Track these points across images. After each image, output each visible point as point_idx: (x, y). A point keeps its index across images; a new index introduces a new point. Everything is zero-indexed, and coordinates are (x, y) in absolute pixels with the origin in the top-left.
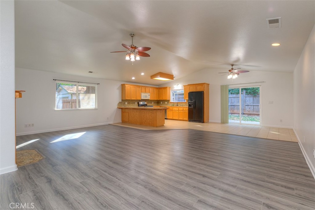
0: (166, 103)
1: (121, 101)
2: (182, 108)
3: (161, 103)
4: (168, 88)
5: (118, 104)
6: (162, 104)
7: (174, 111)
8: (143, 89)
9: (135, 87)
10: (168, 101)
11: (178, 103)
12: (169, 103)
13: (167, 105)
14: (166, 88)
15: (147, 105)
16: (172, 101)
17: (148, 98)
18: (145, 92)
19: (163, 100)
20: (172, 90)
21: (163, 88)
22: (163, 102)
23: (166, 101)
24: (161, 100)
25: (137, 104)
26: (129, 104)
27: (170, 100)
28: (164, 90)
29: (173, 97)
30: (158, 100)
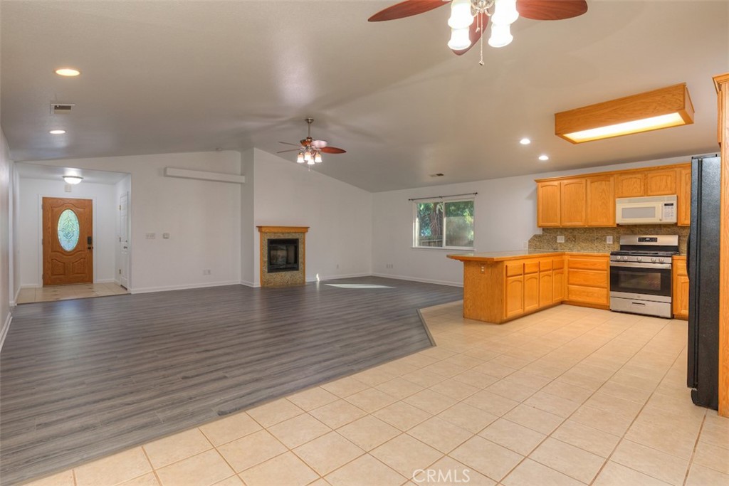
1: (540, 232)
5: (529, 242)
8: (633, 183)
9: (584, 180)
17: (661, 220)
18: (639, 194)
25: (614, 244)
26: (573, 242)
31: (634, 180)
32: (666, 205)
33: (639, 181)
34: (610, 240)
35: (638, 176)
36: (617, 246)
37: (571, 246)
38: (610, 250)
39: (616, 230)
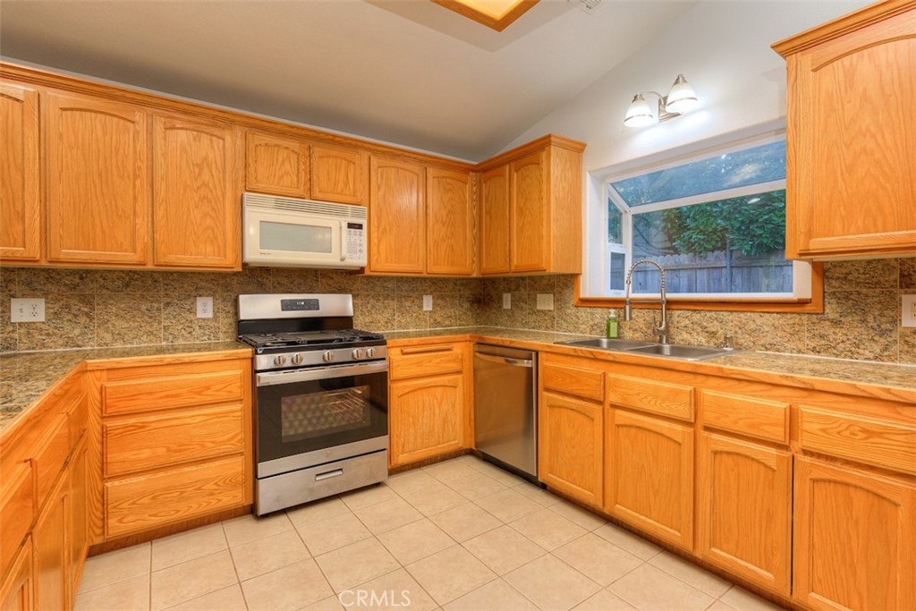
0: (546, 303)
2: (777, 405)
3: (507, 305)
4: (553, 149)
6: (511, 314)
7: (622, 416)
8: (280, 161)
9: (139, 114)
10: (568, 280)
11: (670, 303)
12: (571, 310)
13: (550, 321)
14: (531, 154)
15: (359, 325)
16: (596, 282)
17: (342, 260)
18: (296, 192)
19: (523, 279)
20: (600, 179)
21: (508, 162)
22: (517, 293)
23: (545, 282)
24: (505, 279)
25: (215, 318)
26: (83, 320)
27: (581, 278)
28: (515, 174)
29: (617, 249)
30: (474, 275)
31: (283, 154)
32: (351, 226)
33: (293, 158)
34: (205, 307)
35: (295, 145)
36: (226, 323)
37: (77, 331)
38: (205, 335)
39: (222, 281)
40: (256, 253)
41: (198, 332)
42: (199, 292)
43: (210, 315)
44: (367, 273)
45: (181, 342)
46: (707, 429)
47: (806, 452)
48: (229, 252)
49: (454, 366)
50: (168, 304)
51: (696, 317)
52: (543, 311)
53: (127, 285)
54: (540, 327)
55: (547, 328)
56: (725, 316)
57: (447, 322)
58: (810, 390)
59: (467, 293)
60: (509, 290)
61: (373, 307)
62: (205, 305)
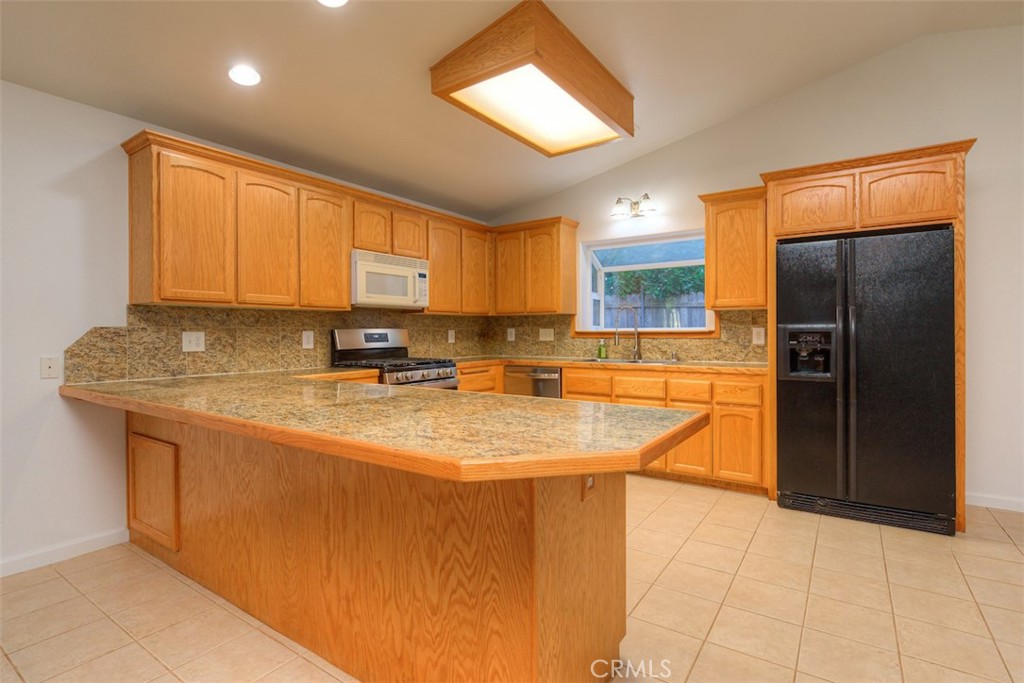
0: (547, 335)
1: (118, 318)
3: (511, 338)
4: (562, 226)
5: (70, 353)
6: (514, 345)
9: (289, 188)
10: (567, 319)
11: (640, 334)
12: (568, 340)
13: (552, 348)
14: (544, 228)
15: (412, 353)
16: (585, 322)
17: (415, 302)
18: (384, 248)
19: (526, 317)
20: (588, 247)
21: (524, 230)
22: (521, 329)
23: (546, 320)
24: (509, 317)
25: (315, 349)
26: (229, 350)
27: (576, 318)
28: (530, 240)
29: (595, 296)
30: (490, 314)
31: (376, 219)
32: (420, 275)
33: (383, 220)
34: (308, 340)
35: (382, 211)
36: (322, 354)
37: (225, 360)
38: (308, 362)
39: (319, 318)
40: (364, 297)
41: (303, 360)
42: (304, 327)
43: (311, 346)
44: (426, 312)
45: (292, 368)
46: (672, 400)
47: (718, 403)
48: (345, 296)
49: (490, 384)
50: (284, 337)
51: (655, 342)
52: (544, 342)
53: (257, 322)
54: (542, 354)
55: (548, 354)
56: (671, 341)
57: (464, 353)
58: (719, 373)
59: (476, 329)
60: (513, 326)
61: (417, 340)
62: (308, 337)
